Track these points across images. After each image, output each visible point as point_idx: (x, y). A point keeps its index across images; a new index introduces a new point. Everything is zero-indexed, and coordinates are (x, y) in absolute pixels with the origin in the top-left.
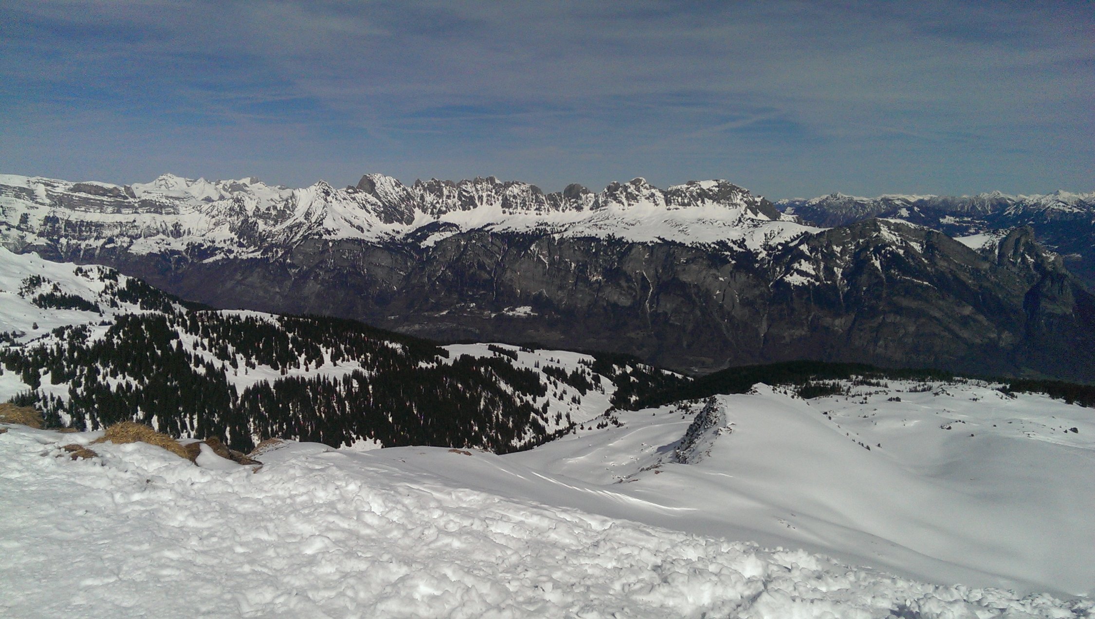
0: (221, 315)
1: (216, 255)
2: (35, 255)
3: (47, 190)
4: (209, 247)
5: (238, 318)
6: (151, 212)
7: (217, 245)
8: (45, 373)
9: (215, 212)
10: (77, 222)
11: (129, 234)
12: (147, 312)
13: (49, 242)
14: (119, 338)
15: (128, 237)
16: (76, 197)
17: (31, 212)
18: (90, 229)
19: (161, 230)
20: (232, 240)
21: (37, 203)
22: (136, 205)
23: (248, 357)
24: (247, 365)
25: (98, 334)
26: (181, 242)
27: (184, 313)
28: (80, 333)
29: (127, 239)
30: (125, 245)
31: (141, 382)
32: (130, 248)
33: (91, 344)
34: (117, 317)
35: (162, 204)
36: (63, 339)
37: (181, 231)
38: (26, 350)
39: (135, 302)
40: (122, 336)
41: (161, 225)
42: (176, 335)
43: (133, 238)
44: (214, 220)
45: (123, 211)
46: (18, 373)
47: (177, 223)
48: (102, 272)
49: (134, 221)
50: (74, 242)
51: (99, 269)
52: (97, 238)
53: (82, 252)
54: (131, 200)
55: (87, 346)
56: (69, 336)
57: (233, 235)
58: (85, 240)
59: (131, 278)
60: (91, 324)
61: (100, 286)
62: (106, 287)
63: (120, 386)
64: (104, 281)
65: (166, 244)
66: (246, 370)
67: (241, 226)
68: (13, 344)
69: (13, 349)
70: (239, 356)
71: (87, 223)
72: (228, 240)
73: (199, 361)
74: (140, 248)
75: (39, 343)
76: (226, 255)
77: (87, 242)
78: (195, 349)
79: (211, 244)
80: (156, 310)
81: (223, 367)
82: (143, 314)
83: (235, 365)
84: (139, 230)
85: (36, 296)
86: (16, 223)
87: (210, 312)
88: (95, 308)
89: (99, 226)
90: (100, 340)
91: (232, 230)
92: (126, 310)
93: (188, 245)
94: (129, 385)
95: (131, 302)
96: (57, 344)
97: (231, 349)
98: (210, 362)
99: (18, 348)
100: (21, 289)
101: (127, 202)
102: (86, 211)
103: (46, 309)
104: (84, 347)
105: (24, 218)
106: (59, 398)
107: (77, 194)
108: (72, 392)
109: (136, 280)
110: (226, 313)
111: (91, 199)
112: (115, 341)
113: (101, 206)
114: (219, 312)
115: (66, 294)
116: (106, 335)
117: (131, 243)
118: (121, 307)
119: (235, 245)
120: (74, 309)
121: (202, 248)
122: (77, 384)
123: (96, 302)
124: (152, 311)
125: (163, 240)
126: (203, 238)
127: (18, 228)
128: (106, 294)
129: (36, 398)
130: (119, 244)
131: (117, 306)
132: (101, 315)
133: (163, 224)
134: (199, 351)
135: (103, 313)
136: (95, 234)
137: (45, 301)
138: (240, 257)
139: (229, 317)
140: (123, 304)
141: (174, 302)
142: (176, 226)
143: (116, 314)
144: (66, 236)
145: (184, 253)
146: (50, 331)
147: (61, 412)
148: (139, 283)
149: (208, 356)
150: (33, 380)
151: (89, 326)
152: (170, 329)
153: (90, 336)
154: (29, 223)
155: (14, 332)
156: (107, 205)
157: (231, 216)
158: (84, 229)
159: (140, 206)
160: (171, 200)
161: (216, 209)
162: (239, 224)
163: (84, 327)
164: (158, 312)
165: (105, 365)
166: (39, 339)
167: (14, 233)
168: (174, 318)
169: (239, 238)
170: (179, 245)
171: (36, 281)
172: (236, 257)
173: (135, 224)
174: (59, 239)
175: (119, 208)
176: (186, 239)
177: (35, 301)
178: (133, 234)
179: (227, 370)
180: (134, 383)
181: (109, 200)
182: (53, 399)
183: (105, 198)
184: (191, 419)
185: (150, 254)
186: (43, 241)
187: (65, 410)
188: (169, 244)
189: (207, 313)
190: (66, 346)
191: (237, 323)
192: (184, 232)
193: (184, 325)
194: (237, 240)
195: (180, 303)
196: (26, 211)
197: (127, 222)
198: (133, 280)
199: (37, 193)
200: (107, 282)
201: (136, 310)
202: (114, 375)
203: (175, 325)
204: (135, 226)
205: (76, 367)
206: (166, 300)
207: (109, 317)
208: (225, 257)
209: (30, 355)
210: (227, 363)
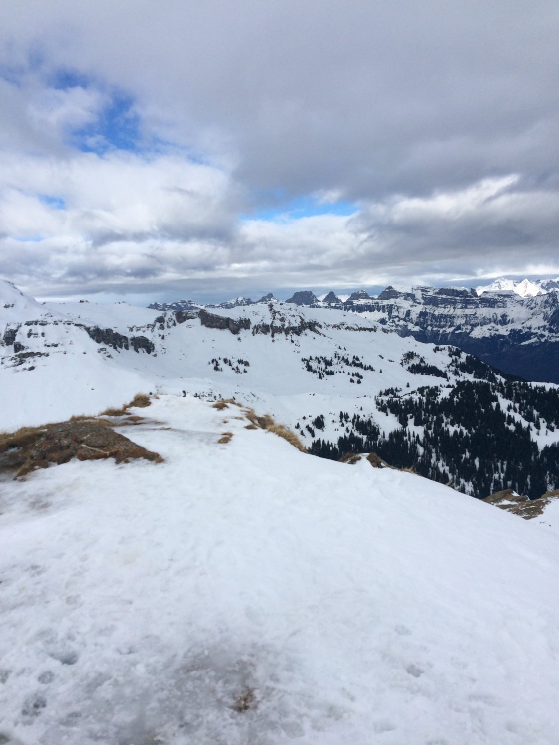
0: (530, 386)
1: (531, 339)
2: (411, 339)
3: (422, 294)
4: (526, 332)
5: (543, 389)
6: (486, 307)
7: (533, 331)
8: (411, 417)
9: (533, 305)
10: (439, 315)
11: (471, 323)
12: (478, 380)
13: (421, 329)
14: (458, 398)
15: (470, 325)
16: (440, 297)
17: (413, 309)
18: (446, 320)
19: (493, 320)
20: (544, 327)
21: (416, 303)
22: (478, 302)
23: (548, 421)
24: (547, 427)
25: (445, 394)
26: (506, 329)
27: (503, 383)
28: (434, 392)
29: (469, 327)
30: (468, 331)
31: (470, 431)
32: (471, 333)
33: (440, 400)
34: (458, 383)
35: (495, 301)
36: (423, 396)
37: (507, 320)
38: (401, 400)
39: (470, 373)
40: (460, 397)
41: (493, 316)
42: (495, 399)
43: (474, 326)
44: (532, 312)
45: (468, 306)
46: (396, 416)
47: (505, 314)
48: (451, 350)
49: (475, 314)
50: (435, 329)
51: (449, 348)
52: (450, 326)
53: (440, 336)
54: (474, 298)
55: (438, 401)
56: (427, 394)
57: (545, 323)
58: (442, 327)
59: (469, 355)
60: (441, 386)
61: (449, 360)
62: (453, 361)
63: (455, 432)
64: (451, 357)
65: (496, 330)
66: (547, 431)
67: (552, 316)
68: (395, 396)
69: (394, 399)
70: (541, 420)
71: (445, 315)
72: (542, 327)
73: (511, 420)
74: (478, 333)
75: (409, 397)
76: (538, 338)
77: (444, 329)
78: (509, 410)
79: (528, 330)
80: (484, 379)
81: (529, 427)
82: (475, 381)
83: (538, 426)
84: (478, 320)
85: (410, 365)
86: (403, 316)
87: (522, 383)
88: (444, 375)
89: (452, 317)
90: (445, 398)
91: (545, 318)
92: (464, 378)
93: (511, 331)
94: (461, 432)
95: (468, 373)
96: (420, 398)
97: (535, 413)
98: (519, 422)
99: (397, 399)
100: (402, 360)
101: (472, 300)
102: (445, 308)
103: (415, 374)
104: (436, 402)
105: (408, 313)
106: (418, 435)
107: (440, 296)
108: (426, 432)
109: (472, 356)
110: (534, 384)
111: (449, 299)
112: (455, 399)
113: (454, 303)
114: (529, 383)
115: (428, 365)
116: (450, 395)
117: (472, 330)
118: (461, 375)
119: (547, 331)
120: (431, 375)
121: (521, 333)
122: (429, 428)
123: (445, 371)
124: (482, 380)
125: (494, 327)
126: (523, 326)
127: (404, 320)
128: (452, 366)
129: (404, 433)
130: (464, 330)
131: (458, 375)
132: (448, 381)
133: (495, 315)
134: (512, 413)
135: (449, 379)
136: (449, 324)
137: (415, 369)
138: (550, 341)
139: (536, 388)
140: (463, 373)
141: (497, 374)
142: (504, 316)
143: (458, 380)
144: (431, 325)
145: (508, 338)
146: (416, 390)
147: (418, 446)
148: (474, 358)
149: (518, 417)
150: (404, 421)
151: (440, 388)
152: (493, 393)
153: (440, 395)
154: (411, 317)
155: (396, 388)
156: (458, 302)
157: (545, 307)
158: (442, 320)
159: (480, 303)
160: (502, 297)
161: (534, 302)
162: (551, 314)
163: (436, 388)
164: (485, 381)
165: (447, 417)
166: (409, 394)
167: (402, 323)
168: (496, 385)
169: (550, 325)
170: (504, 331)
171: (410, 355)
172: (546, 341)
173: (476, 316)
174: (427, 328)
175: (466, 304)
176: (510, 327)
177: (409, 368)
178: (474, 323)
179: (531, 430)
180: (465, 431)
181: (460, 299)
182: (414, 436)
183: (457, 298)
184: (502, 464)
185: (484, 338)
186: (417, 329)
187: (421, 444)
188: (498, 330)
189: (520, 384)
190: (425, 400)
191: (542, 393)
192: (509, 321)
193: (502, 391)
194: (549, 327)
195: (501, 375)
196: (410, 309)
197: (470, 315)
198: (471, 356)
199: (417, 296)
200: (454, 357)
201: (470, 378)
202: (452, 424)
203: (496, 391)
204: (476, 317)
205: (429, 416)
206: (492, 372)
207: (452, 382)
208: (538, 340)
209: (404, 405)
210: (532, 424)
